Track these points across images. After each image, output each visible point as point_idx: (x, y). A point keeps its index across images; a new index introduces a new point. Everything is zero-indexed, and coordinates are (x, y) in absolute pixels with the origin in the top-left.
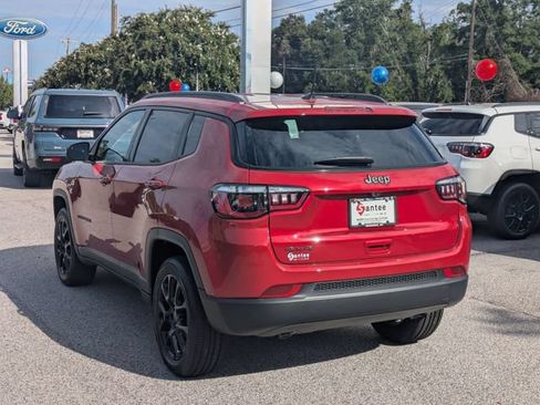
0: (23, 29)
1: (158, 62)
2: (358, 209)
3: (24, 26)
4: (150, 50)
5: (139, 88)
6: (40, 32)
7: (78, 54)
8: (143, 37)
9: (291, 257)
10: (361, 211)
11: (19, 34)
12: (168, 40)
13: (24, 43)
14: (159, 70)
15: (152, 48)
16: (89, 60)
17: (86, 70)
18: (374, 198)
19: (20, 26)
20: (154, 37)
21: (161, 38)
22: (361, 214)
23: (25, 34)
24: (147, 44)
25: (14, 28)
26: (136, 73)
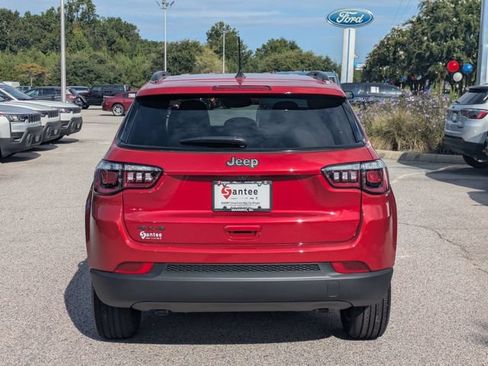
0: (353, 19)
1: (449, 43)
2: (223, 192)
3: (353, 16)
4: (442, 32)
5: (430, 69)
6: (367, 20)
7: (389, 39)
8: (437, 20)
9: (144, 235)
10: (227, 194)
11: (349, 23)
12: (460, 21)
13: (353, 31)
14: (449, 51)
15: (445, 31)
16: (398, 44)
17: (395, 52)
18: (243, 182)
19: (351, 16)
20: (447, 19)
21: (455, 19)
22: (226, 197)
23: (354, 23)
24: (440, 26)
25: (345, 17)
26: (428, 54)
